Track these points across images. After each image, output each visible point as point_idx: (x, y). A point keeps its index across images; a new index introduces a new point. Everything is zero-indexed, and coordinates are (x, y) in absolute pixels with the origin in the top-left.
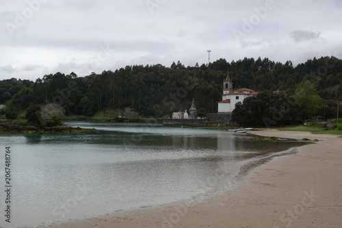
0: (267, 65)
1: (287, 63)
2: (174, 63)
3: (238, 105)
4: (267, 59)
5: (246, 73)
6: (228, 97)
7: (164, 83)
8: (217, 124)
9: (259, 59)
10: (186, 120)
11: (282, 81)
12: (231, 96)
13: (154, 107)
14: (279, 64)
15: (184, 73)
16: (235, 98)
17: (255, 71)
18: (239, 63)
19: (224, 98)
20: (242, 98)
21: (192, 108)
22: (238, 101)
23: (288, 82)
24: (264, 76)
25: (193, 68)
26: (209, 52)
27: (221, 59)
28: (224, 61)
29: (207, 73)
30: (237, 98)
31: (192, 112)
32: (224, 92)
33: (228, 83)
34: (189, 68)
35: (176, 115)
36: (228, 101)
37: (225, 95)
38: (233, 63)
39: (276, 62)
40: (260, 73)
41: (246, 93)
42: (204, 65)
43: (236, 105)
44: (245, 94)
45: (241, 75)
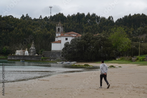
0: (95, 19)
1: (109, 18)
2: (23, 16)
3: (66, 45)
4: (95, 14)
5: (78, 24)
6: (59, 39)
7: (13, 29)
8: (51, 59)
9: (89, 14)
10: (26, 56)
11: (105, 30)
12: (62, 38)
13: (4, 48)
14: (104, 19)
15: (30, 23)
16: (65, 39)
17: (85, 23)
18: (73, 17)
19: (56, 40)
20: (70, 39)
21: (32, 48)
22: (67, 41)
23: (109, 31)
24: (91, 27)
25: (38, 19)
26: (51, 7)
27: (60, 13)
28: (62, 15)
29: (48, 23)
30: (67, 39)
31: (32, 51)
32: (57, 35)
33: (60, 28)
34: (35, 20)
35: (18, 52)
36: (60, 42)
37: (57, 37)
38: (69, 17)
39: (101, 17)
40: (89, 25)
41: (74, 35)
42: (46, 17)
43: (65, 45)
44: (73, 37)
45: (74, 25)
